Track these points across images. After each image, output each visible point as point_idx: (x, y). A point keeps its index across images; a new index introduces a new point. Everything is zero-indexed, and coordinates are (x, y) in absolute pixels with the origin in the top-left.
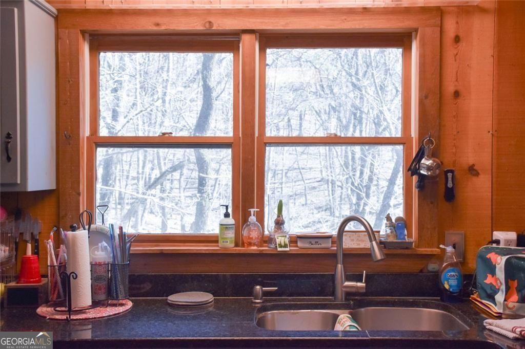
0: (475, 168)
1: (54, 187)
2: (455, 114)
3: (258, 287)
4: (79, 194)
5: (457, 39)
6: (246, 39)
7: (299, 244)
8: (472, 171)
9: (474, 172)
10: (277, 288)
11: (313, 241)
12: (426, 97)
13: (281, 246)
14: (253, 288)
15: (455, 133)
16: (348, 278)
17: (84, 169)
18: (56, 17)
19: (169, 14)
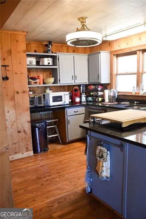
1: (110, 83)
4: (113, 84)
6: (138, 52)
7: (145, 94)
10: (139, 102)
13: (141, 94)
14: (134, 102)
17: (114, 79)
18: (110, 53)
19: (125, 49)
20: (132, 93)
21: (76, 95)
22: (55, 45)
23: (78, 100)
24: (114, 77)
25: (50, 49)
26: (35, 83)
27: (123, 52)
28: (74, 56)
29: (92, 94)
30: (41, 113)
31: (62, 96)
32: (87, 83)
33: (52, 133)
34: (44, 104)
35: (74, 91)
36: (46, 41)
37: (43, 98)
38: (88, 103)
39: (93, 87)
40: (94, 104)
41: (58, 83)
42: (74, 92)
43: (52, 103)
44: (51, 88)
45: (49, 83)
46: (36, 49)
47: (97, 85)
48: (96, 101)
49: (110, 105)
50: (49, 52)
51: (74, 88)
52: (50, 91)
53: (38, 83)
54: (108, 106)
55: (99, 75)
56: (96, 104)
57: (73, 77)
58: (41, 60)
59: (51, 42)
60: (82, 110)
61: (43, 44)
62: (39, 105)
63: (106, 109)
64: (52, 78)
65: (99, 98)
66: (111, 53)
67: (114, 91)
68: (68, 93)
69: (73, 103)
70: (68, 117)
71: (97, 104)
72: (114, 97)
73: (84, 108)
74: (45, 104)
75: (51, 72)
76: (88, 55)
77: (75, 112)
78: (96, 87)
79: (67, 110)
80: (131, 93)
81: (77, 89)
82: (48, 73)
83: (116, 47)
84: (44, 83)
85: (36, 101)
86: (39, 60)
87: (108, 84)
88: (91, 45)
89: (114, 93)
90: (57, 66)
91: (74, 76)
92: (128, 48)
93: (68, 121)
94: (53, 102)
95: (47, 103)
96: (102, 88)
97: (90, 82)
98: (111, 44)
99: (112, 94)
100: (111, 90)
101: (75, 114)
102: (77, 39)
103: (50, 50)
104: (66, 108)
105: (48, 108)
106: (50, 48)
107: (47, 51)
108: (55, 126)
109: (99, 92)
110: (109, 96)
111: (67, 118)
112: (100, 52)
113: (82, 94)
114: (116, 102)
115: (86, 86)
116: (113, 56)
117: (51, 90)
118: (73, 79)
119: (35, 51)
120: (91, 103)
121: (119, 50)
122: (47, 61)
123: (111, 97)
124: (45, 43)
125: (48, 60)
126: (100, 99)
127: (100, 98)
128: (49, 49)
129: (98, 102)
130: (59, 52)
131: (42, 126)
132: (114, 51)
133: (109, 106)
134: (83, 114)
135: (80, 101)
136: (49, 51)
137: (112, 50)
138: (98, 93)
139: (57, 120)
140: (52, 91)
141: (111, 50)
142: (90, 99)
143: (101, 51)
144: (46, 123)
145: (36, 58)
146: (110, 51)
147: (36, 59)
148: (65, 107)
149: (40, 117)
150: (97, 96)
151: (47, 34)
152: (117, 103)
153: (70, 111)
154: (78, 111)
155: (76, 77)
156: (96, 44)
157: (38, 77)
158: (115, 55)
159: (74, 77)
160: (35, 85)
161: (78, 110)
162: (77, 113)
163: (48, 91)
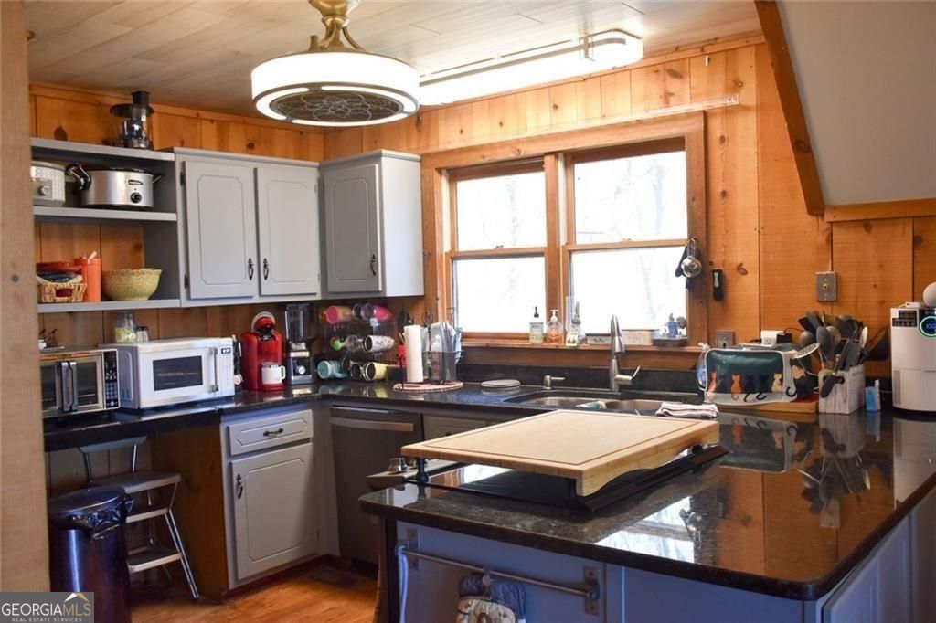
0: (744, 266)
1: (422, 294)
2: (722, 213)
3: (548, 377)
4: (437, 299)
5: (722, 139)
6: (548, 160)
7: (589, 342)
8: (741, 269)
9: (742, 271)
10: (563, 379)
11: (598, 338)
12: (693, 199)
13: (569, 342)
14: (543, 378)
15: (724, 232)
16: (622, 372)
17: (442, 279)
18: (421, 161)
19: (491, 146)
20: (528, 339)
21: (266, 354)
22: (160, 113)
23: (274, 374)
24: (441, 267)
25: (140, 130)
26: (61, 293)
27: (483, 157)
28: (255, 170)
29: (339, 344)
30: (84, 449)
31: (200, 358)
32: (318, 297)
33: (143, 549)
34: (108, 401)
35: (255, 334)
36: (117, 89)
37: (107, 371)
38: (324, 389)
39: (343, 314)
40: (353, 393)
41: (177, 296)
42: (255, 340)
43: (150, 397)
44: (142, 320)
45: (135, 295)
46: (65, 126)
47: (366, 306)
48: (363, 380)
49: (430, 393)
50: (135, 141)
51: (255, 320)
52: (140, 333)
53: (77, 295)
54: (422, 399)
55: (374, 257)
56: (361, 393)
57: (250, 266)
58: (94, 178)
59: (148, 93)
60: (299, 422)
61: (100, 104)
62: (83, 409)
63: (422, 415)
64: (150, 270)
65: (375, 364)
66: (425, 160)
67: (447, 331)
68: (227, 342)
69: (252, 393)
70: (234, 462)
71: (366, 393)
72: (447, 356)
73: (307, 414)
74: (116, 400)
75: (142, 243)
76: (319, 168)
77: (266, 434)
78: (362, 314)
79: (228, 428)
80: (526, 337)
81: (272, 326)
82: (127, 246)
83: (448, 138)
84: (106, 296)
85: (69, 384)
86: (85, 177)
87: (414, 300)
88: (365, 118)
89: (448, 339)
90: (174, 211)
91: (254, 262)
92: (503, 144)
93: (235, 482)
94: (156, 389)
95: (125, 393)
96: (385, 318)
97: (332, 288)
98: (424, 123)
99: (437, 345)
100: (433, 325)
101: (266, 443)
102: (314, 87)
103: (139, 132)
104: (223, 418)
105: (133, 419)
106: (140, 123)
107: (123, 137)
108: (163, 512)
109: (374, 339)
110: (423, 353)
111: (230, 465)
112: (378, 157)
113: (294, 346)
114: (458, 380)
115: (313, 308)
116: (436, 174)
117: (143, 329)
118: (251, 277)
119: (60, 134)
120: (334, 388)
121: (461, 150)
122: (123, 186)
123: (436, 358)
124: (113, 100)
125: (131, 182)
126: (380, 369)
127: (381, 362)
128: (137, 127)
129: (372, 382)
130: (182, 144)
131: (104, 515)
132: (438, 154)
133: (428, 400)
134: (306, 441)
135: (283, 381)
136: (136, 137)
137: (433, 149)
138: (370, 340)
139: (176, 479)
140: (145, 332)
141: (428, 146)
142: (331, 368)
143: (384, 152)
144: (124, 497)
145: (67, 168)
146: (424, 152)
147: (66, 174)
148: (222, 412)
149: (82, 472)
150: (367, 357)
151: (133, 57)
152: (460, 384)
153: (243, 433)
154: (281, 431)
155: (265, 266)
156: (391, 114)
157: (78, 262)
158: (444, 172)
159: (255, 267)
160: (62, 307)
161: (281, 426)
162: (279, 440)
163: (128, 335)
